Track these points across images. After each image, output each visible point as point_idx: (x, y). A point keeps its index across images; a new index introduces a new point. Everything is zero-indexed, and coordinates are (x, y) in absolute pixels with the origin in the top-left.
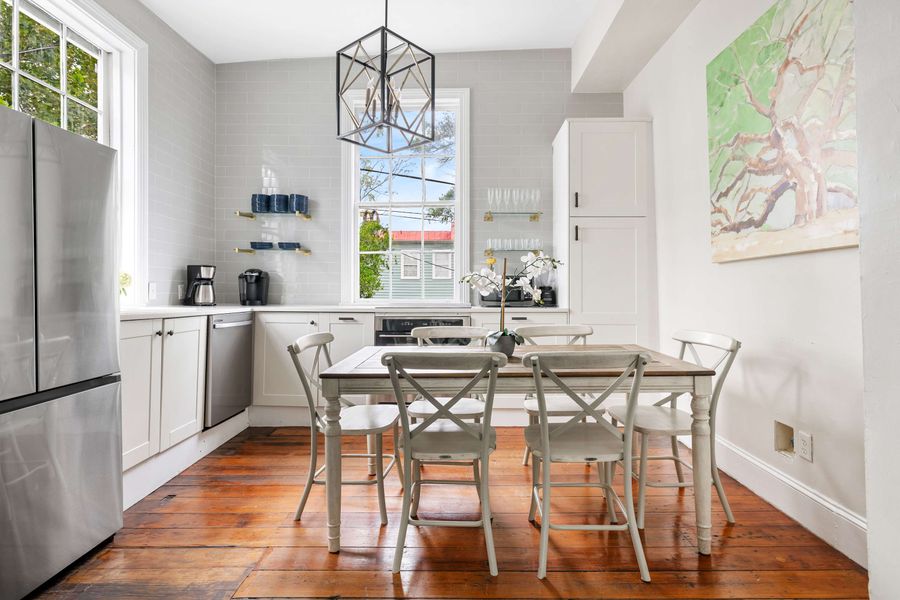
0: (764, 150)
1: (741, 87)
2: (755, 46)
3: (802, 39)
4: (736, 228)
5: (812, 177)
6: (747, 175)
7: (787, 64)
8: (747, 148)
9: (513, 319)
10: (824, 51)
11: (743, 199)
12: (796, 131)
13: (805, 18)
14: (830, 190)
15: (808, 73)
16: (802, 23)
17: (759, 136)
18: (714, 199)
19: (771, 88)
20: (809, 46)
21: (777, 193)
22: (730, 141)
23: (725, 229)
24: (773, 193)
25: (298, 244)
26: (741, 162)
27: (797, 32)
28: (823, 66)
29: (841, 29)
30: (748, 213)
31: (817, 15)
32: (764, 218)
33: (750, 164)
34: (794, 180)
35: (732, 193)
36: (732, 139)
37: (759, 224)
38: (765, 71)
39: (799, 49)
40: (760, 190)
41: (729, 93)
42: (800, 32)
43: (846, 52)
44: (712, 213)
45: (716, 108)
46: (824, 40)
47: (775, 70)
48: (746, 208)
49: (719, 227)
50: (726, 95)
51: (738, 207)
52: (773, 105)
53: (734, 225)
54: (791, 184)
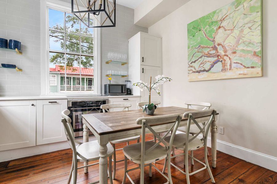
0: (210, 50)
1: (202, 32)
2: (207, 21)
3: (225, 21)
4: (199, 72)
5: (228, 59)
6: (203, 57)
7: (220, 27)
8: (203, 49)
9: (124, 99)
10: (233, 26)
11: (201, 64)
12: (222, 46)
13: (227, 16)
14: (235, 63)
15: (227, 31)
16: (226, 17)
17: (209, 46)
18: (190, 63)
19: (214, 33)
20: (228, 24)
21: (215, 63)
22: (197, 47)
23: (194, 72)
24: (213, 63)
25: (15, 65)
26: (201, 53)
27: (224, 19)
28: (233, 30)
29: (240, 20)
30: (204, 68)
31: (231, 16)
32: (210, 69)
33: (205, 54)
34: (221, 59)
35: (197, 62)
36: (198, 46)
37: (207, 71)
38: (211, 29)
39: (224, 24)
40: (208, 61)
41: (197, 33)
42: (225, 20)
43: (241, 27)
44: (189, 67)
45: (191, 37)
46: (234, 23)
47: (215, 29)
48: (203, 66)
49: (191, 71)
50: (195, 34)
51: (199, 66)
52: (214, 38)
53: (198, 71)
54: (220, 60)
